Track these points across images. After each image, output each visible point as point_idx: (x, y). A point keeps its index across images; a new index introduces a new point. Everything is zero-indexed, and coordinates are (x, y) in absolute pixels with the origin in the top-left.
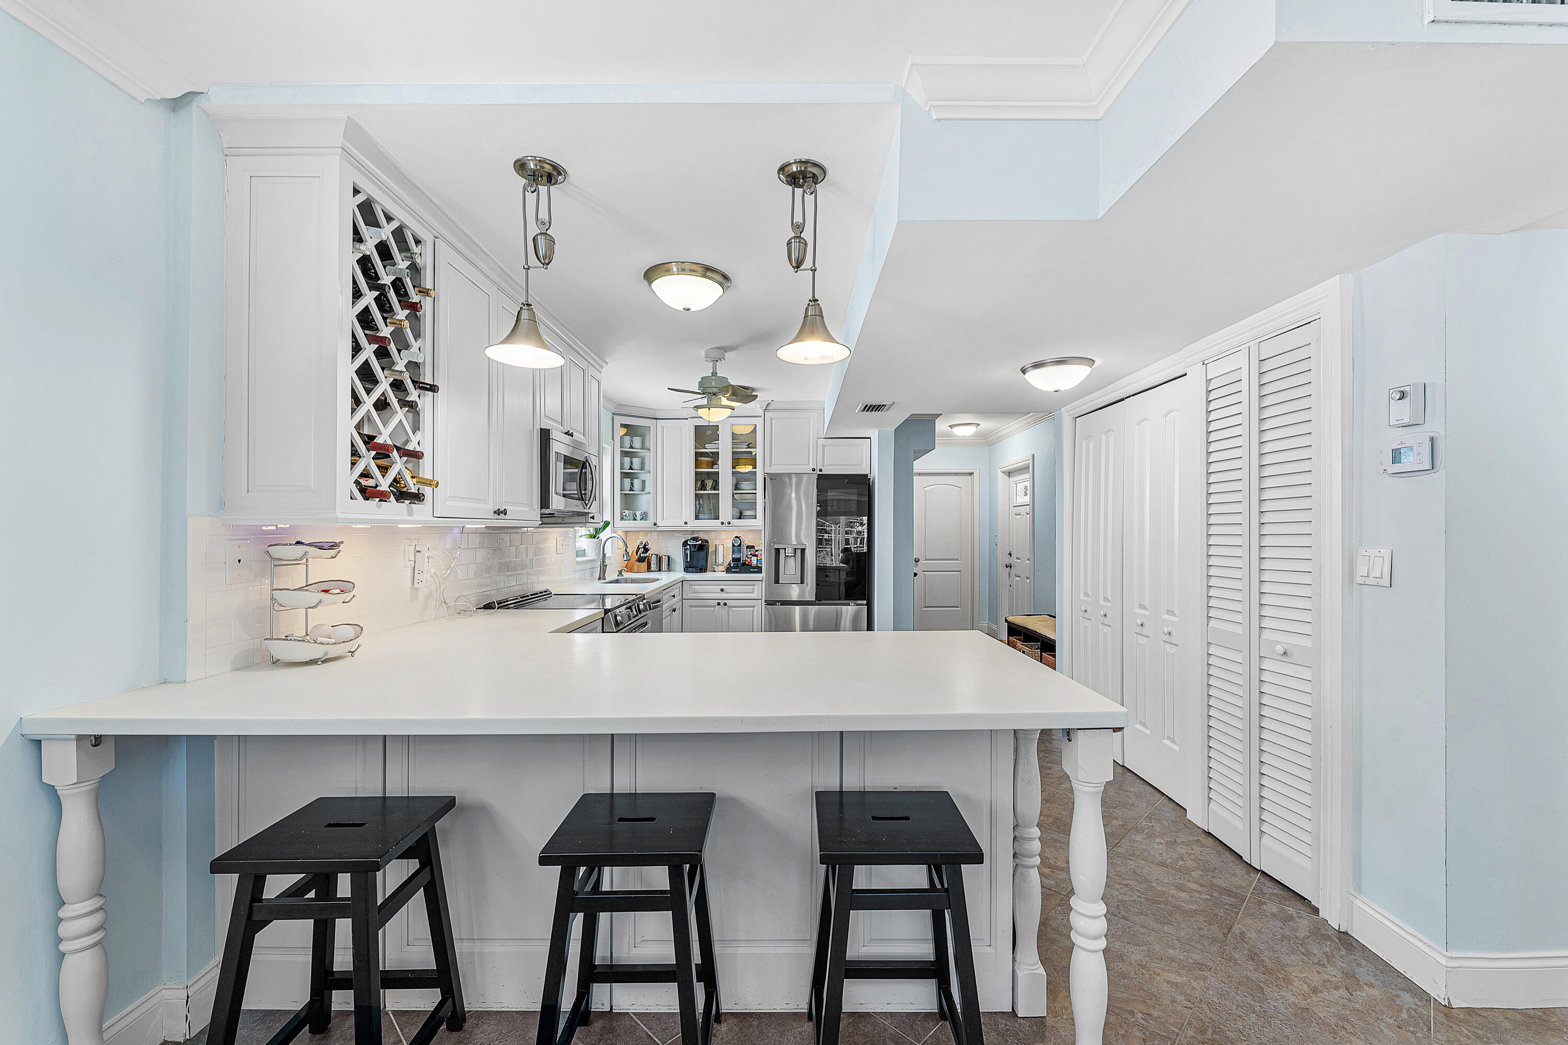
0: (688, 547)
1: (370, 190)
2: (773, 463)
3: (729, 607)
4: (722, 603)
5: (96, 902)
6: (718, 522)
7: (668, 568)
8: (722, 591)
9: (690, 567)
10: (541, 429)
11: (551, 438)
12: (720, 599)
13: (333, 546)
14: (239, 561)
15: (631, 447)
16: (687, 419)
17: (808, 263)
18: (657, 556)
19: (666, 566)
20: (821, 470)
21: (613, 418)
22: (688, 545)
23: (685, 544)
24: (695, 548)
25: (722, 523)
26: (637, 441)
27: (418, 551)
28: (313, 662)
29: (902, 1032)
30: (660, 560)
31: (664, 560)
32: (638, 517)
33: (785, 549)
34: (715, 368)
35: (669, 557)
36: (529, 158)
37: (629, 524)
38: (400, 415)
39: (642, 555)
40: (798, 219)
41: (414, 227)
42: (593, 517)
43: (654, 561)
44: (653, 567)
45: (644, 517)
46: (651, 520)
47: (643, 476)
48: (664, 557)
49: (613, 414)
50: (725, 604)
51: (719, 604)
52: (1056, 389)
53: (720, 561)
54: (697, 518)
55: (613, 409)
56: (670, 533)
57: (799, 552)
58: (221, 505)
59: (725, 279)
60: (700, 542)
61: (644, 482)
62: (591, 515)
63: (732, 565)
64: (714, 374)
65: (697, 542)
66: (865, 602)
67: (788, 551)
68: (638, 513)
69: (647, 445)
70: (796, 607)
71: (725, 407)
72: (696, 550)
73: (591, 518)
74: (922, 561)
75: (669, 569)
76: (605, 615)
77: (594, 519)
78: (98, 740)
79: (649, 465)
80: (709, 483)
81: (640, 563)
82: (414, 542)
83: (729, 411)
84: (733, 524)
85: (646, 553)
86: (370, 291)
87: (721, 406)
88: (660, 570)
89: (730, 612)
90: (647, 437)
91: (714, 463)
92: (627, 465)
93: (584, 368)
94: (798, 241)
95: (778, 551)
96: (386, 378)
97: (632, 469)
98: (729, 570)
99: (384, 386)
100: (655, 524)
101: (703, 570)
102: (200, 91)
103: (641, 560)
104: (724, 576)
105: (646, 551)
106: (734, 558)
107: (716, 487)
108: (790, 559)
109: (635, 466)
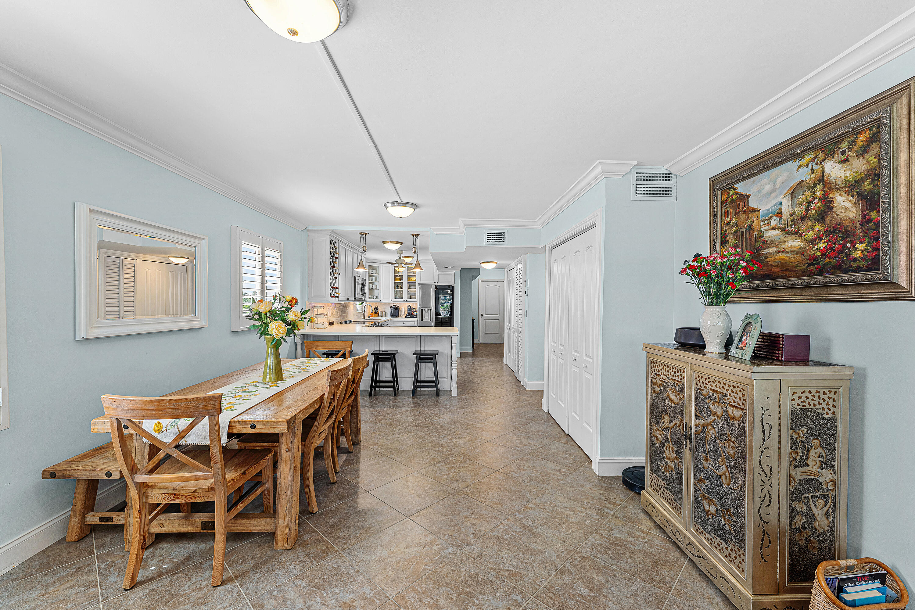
0: (392, 309)
1: (331, 238)
2: (422, 280)
6: (402, 300)
8: (403, 323)
9: (394, 315)
10: (354, 277)
11: (356, 279)
13: (323, 306)
15: (372, 273)
17: (416, 253)
20: (437, 283)
23: (391, 307)
24: (394, 309)
25: (404, 301)
26: (374, 271)
30: (382, 313)
32: (375, 298)
35: (386, 312)
37: (372, 301)
39: (376, 311)
40: (415, 244)
44: (380, 315)
45: (377, 298)
46: (379, 299)
47: (376, 283)
48: (384, 312)
53: (404, 314)
54: (395, 298)
56: (386, 303)
57: (429, 310)
59: (401, 243)
60: (396, 307)
61: (376, 285)
63: (407, 315)
67: (426, 310)
68: (374, 296)
69: (377, 272)
74: (484, 316)
75: (385, 316)
79: (378, 279)
80: (400, 286)
84: (408, 301)
88: (382, 316)
90: (377, 270)
91: (401, 279)
92: (371, 280)
95: (422, 310)
98: (406, 317)
99: (332, 275)
100: (380, 301)
101: (397, 316)
103: (375, 313)
104: (405, 319)
105: (377, 309)
106: (408, 313)
107: (402, 288)
108: (427, 313)
109: (373, 280)
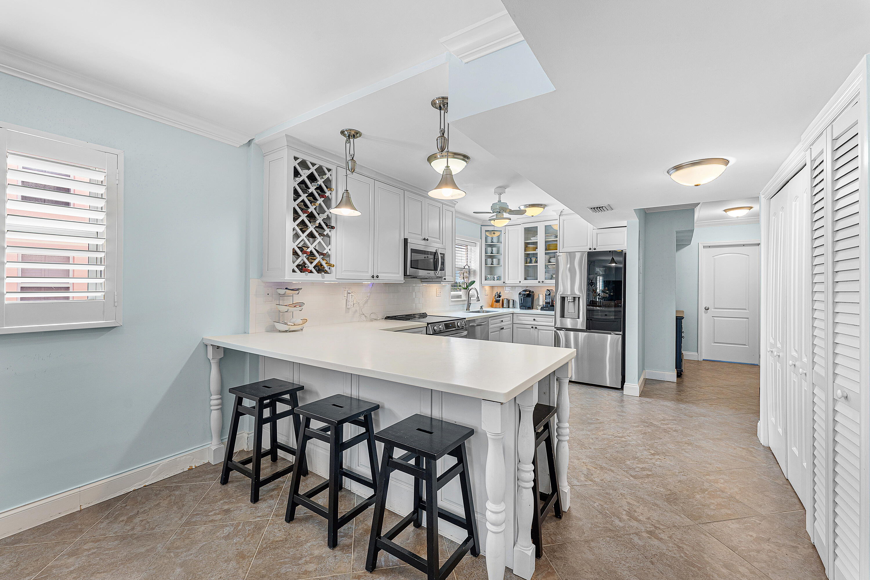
0: (521, 295)
1: (302, 157)
2: (565, 246)
3: (539, 329)
4: (534, 327)
5: (219, 397)
6: (536, 281)
7: (513, 306)
8: (534, 320)
9: (523, 306)
10: (404, 239)
11: (408, 242)
12: (534, 325)
13: (298, 290)
14: (268, 294)
15: (492, 242)
16: (520, 224)
18: (507, 300)
19: (512, 305)
20: (595, 249)
21: (481, 228)
22: (521, 294)
23: (520, 294)
24: (525, 296)
25: (539, 282)
26: (495, 239)
27: (349, 293)
28: (286, 331)
29: (448, 550)
30: (508, 301)
31: (511, 302)
32: (496, 279)
33: (568, 297)
34: (500, 198)
35: (513, 301)
36: (344, 130)
37: (492, 283)
38: (319, 239)
39: (497, 299)
40: (442, 127)
41: (325, 165)
42: (445, 279)
43: (505, 302)
44: (505, 305)
45: (499, 278)
46: (502, 281)
47: (499, 257)
48: (511, 300)
49: (482, 225)
50: (536, 328)
51: (532, 327)
52: (696, 184)
53: (539, 303)
54: (525, 279)
55: (481, 223)
56: (513, 287)
57: (577, 299)
58: (261, 275)
60: (528, 293)
61: (499, 260)
62: (443, 278)
63: (544, 306)
64: (500, 201)
65: (525, 292)
66: (621, 333)
67: (569, 298)
68: (495, 277)
69: (500, 240)
70: (571, 332)
71: (505, 218)
72: (525, 297)
73: (444, 279)
74: (711, 310)
76: (427, 325)
77: (445, 280)
78: (218, 347)
79: (502, 251)
80: (534, 259)
81: (497, 303)
82: (347, 289)
83: (508, 220)
84: (545, 282)
85: (500, 297)
86: (304, 194)
87: (503, 218)
88: (509, 307)
89: (539, 332)
90: (500, 236)
91: (535, 248)
92: (489, 252)
93: (440, 207)
94: (440, 138)
95: (563, 298)
96: (312, 226)
97: (493, 254)
98: (542, 309)
99: (311, 228)
100: (504, 283)
101: (530, 308)
102: (253, 138)
103: (497, 301)
104: (539, 311)
105: (500, 296)
106: (546, 303)
107: (536, 262)
108: (571, 304)
109: (494, 252)
